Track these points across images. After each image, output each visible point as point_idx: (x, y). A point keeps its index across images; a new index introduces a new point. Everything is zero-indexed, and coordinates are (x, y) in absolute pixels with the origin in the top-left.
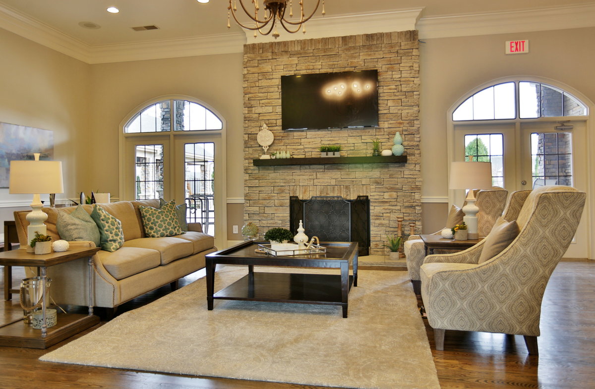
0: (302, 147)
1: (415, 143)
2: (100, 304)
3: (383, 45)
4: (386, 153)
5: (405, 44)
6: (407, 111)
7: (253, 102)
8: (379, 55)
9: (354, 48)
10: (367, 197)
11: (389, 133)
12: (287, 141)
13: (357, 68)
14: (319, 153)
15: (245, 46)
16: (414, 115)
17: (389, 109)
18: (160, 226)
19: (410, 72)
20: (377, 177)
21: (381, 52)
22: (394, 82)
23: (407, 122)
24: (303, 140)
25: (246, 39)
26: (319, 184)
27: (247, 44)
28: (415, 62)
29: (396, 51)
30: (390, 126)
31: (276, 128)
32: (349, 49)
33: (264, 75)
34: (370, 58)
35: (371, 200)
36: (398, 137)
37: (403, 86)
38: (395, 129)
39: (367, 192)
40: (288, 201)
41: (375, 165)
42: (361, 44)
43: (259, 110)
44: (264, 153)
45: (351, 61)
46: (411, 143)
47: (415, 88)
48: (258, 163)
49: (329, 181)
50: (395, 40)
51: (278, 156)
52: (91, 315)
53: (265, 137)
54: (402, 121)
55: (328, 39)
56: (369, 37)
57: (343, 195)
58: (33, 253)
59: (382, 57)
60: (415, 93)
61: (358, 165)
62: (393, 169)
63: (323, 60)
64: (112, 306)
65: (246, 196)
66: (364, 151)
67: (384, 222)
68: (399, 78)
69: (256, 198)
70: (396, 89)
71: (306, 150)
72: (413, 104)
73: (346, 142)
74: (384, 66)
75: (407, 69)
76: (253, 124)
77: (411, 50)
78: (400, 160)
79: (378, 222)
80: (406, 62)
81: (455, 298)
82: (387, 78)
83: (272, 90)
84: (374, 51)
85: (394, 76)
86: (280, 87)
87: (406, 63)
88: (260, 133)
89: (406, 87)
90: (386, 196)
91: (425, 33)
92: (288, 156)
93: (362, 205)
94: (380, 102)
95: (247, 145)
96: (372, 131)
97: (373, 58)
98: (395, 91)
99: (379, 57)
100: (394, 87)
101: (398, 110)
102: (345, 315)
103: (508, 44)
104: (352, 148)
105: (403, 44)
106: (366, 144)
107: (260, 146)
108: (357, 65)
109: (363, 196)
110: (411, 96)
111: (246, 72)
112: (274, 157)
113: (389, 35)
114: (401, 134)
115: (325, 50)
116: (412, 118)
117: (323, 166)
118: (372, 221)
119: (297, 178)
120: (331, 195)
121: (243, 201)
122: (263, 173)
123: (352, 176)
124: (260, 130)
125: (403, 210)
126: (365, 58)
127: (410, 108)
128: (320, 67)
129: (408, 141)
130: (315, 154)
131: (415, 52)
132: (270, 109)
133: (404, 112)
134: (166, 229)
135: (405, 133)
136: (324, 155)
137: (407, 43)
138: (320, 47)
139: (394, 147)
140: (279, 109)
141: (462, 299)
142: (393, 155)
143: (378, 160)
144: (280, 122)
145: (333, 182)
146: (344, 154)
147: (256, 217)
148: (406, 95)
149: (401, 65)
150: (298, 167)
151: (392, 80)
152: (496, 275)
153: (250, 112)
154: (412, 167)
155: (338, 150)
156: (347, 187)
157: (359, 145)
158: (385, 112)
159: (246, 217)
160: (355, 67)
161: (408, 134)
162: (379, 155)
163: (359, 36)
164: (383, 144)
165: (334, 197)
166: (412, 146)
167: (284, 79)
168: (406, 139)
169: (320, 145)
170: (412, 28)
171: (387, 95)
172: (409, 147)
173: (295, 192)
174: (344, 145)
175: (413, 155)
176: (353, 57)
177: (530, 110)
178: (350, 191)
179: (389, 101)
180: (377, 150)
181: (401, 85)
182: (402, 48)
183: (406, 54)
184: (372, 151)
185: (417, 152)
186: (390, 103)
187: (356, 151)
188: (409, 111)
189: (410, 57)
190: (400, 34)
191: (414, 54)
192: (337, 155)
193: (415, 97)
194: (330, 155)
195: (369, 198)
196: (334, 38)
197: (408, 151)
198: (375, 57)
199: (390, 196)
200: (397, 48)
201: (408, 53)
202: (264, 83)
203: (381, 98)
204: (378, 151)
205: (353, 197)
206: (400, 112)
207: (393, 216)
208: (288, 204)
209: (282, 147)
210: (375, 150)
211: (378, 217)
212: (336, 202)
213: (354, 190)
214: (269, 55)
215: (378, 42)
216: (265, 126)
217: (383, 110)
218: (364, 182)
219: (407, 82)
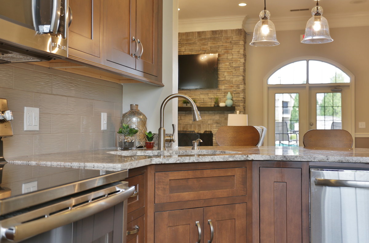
1: (241, 99)
3: (222, 38)
4: (222, 104)
5: (235, 38)
6: (236, 79)
9: (205, 39)
10: (211, 131)
11: (225, 92)
13: (206, 51)
14: (183, 104)
16: (240, 82)
17: (225, 78)
19: (237, 55)
20: (217, 119)
21: (221, 42)
22: (228, 61)
23: (236, 85)
26: (182, 123)
28: (241, 49)
29: (230, 41)
30: (225, 88)
32: (201, 40)
34: (214, 45)
35: (214, 134)
36: (229, 95)
37: (234, 63)
38: (228, 90)
39: (211, 129)
41: (216, 112)
42: (209, 37)
45: (203, 47)
47: (241, 65)
49: (188, 121)
50: (229, 35)
54: (232, 85)
55: (189, 33)
56: (214, 32)
57: (197, 130)
59: (221, 45)
60: (241, 68)
61: (206, 112)
62: (227, 115)
63: (186, 46)
66: (210, 103)
68: (232, 58)
70: (229, 65)
72: (239, 75)
73: (199, 97)
74: (223, 51)
75: (236, 53)
77: (239, 41)
78: (231, 109)
80: (235, 49)
82: (224, 58)
84: (217, 41)
85: (228, 57)
89: (235, 64)
94: (219, 73)
96: (215, 91)
97: (216, 45)
98: (229, 66)
99: (219, 45)
100: (228, 64)
101: (231, 78)
103: (302, 36)
104: (203, 101)
105: (234, 37)
106: (211, 99)
108: (206, 50)
109: (209, 131)
110: (238, 70)
113: (226, 31)
114: (231, 93)
115: (187, 40)
116: (238, 83)
117: (185, 112)
120: (190, 130)
126: (212, 45)
127: (238, 77)
128: (184, 50)
129: (236, 97)
130: (180, 105)
133: (234, 80)
135: (234, 92)
136: (185, 105)
137: (236, 36)
138: (184, 38)
139: (226, 101)
142: (226, 106)
143: (217, 109)
146: (198, 105)
148: (235, 69)
149: (233, 50)
151: (227, 59)
156: (199, 125)
157: (206, 99)
158: (223, 79)
160: (205, 51)
161: (236, 93)
162: (219, 106)
163: (208, 31)
164: (221, 99)
165: (191, 131)
166: (239, 100)
168: (235, 96)
170: (240, 27)
171: (224, 69)
172: (236, 101)
174: (197, 99)
175: (239, 106)
176: (204, 44)
178: (201, 128)
179: (225, 73)
181: (232, 63)
182: (234, 39)
183: (236, 44)
184: (214, 103)
185: (242, 104)
186: (226, 74)
187: (205, 103)
188: (238, 79)
189: (238, 46)
190: (232, 31)
191: (240, 43)
193: (241, 70)
195: (213, 132)
196: (193, 32)
197: (236, 104)
198: (217, 45)
200: (231, 40)
203: (220, 71)
204: (217, 104)
205: (203, 131)
206: (231, 79)
210: (215, 103)
213: (203, 128)
215: (219, 36)
217: (221, 78)
218: (209, 123)
219: (236, 61)
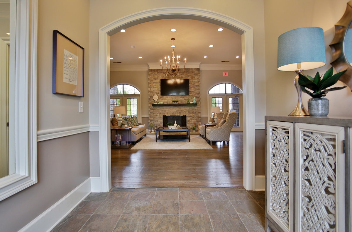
0: (166, 100)
1: (199, 100)
2: (133, 141)
3: (190, 72)
4: (191, 103)
7: (151, 87)
8: (189, 74)
9: (182, 72)
11: (192, 97)
12: (162, 99)
15: (149, 69)
18: (134, 123)
19: (198, 80)
20: (188, 109)
22: (193, 82)
23: (197, 94)
24: (167, 99)
25: (149, 67)
26: (172, 111)
27: (150, 69)
28: (199, 77)
29: (194, 74)
30: (192, 95)
31: (159, 95)
33: (155, 79)
34: (187, 75)
35: (187, 116)
36: (194, 98)
39: (186, 114)
40: (162, 116)
41: (188, 106)
42: (184, 71)
43: (153, 89)
44: (155, 102)
46: (198, 100)
47: (199, 84)
48: (153, 105)
50: (194, 71)
51: (160, 103)
52: (131, 143)
53: (156, 97)
54: (195, 94)
56: (186, 69)
57: (179, 114)
58: (121, 128)
60: (199, 86)
61: (183, 106)
62: (193, 107)
64: (136, 141)
65: (149, 115)
66: (185, 102)
67: (190, 122)
68: (195, 81)
69: (153, 115)
71: (168, 101)
72: (198, 89)
73: (180, 99)
74: (190, 78)
76: (151, 93)
78: (195, 105)
79: (189, 122)
81: (214, 134)
82: (191, 81)
83: (157, 83)
86: (160, 82)
87: (196, 77)
88: (154, 96)
90: (191, 115)
91: (202, 68)
92: (163, 103)
93: (184, 117)
94: (189, 88)
95: (149, 99)
96: (187, 96)
98: (194, 85)
102: (189, 142)
103: (223, 73)
104: (181, 101)
105: (196, 72)
106: (185, 100)
107: (154, 100)
109: (184, 115)
111: (149, 77)
112: (158, 103)
113: (192, 69)
117: (173, 106)
118: (187, 122)
119: (165, 110)
120: (175, 115)
121: (148, 117)
122: (155, 108)
123: (181, 109)
124: (154, 95)
125: (196, 119)
126: (185, 75)
130: (170, 103)
131: (199, 74)
132: (157, 89)
134: (135, 124)
136: (173, 103)
139: (193, 101)
140: (160, 89)
141: (215, 134)
142: (193, 103)
143: (188, 105)
144: (160, 93)
145: (176, 111)
146: (179, 103)
147: (152, 121)
148: (196, 86)
150: (165, 106)
152: (222, 129)
153: (150, 90)
154: (198, 107)
155: (177, 102)
156: (180, 112)
157: (183, 100)
158: (191, 91)
159: (149, 121)
161: (197, 97)
162: (189, 103)
163: (183, 69)
164: (190, 100)
167: (161, 80)
169: (172, 100)
170: (198, 68)
171: (191, 86)
173: (164, 114)
175: (199, 103)
176: (181, 75)
177: (229, 91)
180: (188, 102)
181: (195, 83)
183: (196, 75)
185: (199, 102)
186: (192, 88)
187: (183, 102)
188: (198, 91)
190: (195, 69)
192: (177, 103)
194: (175, 103)
197: (197, 102)
199: (192, 115)
201: (197, 75)
202: (155, 81)
205: (182, 115)
206: (195, 91)
207: (193, 121)
208: (162, 117)
209: (161, 101)
211: (189, 121)
212: (177, 116)
213: (182, 113)
214: (157, 73)
216: (156, 94)
217: (190, 90)
218: (185, 111)
219: (197, 83)
